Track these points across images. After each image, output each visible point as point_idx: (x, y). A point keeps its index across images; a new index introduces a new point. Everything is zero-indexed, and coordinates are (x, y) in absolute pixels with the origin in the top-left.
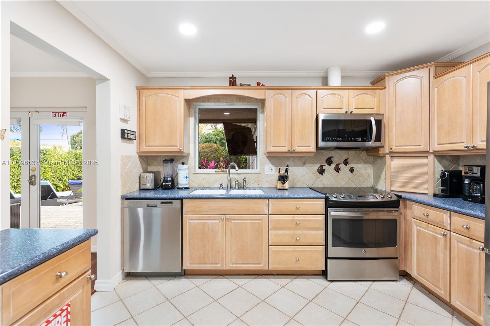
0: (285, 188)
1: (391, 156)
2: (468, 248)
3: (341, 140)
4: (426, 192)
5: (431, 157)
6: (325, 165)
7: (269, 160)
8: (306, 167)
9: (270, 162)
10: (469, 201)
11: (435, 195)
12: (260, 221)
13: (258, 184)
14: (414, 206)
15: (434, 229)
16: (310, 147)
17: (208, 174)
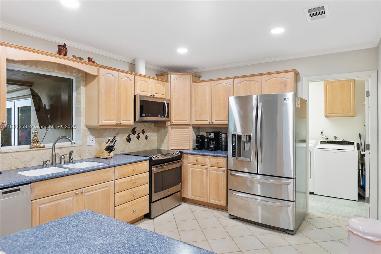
0: (111, 157)
1: (171, 127)
2: (217, 172)
3: (150, 116)
4: (188, 148)
5: (191, 127)
6: (131, 135)
7: (90, 132)
8: (119, 137)
9: (91, 134)
10: (210, 150)
11: (194, 149)
12: (108, 188)
13: (80, 157)
14: (190, 156)
15: (201, 167)
16: (130, 120)
17: (23, 151)
